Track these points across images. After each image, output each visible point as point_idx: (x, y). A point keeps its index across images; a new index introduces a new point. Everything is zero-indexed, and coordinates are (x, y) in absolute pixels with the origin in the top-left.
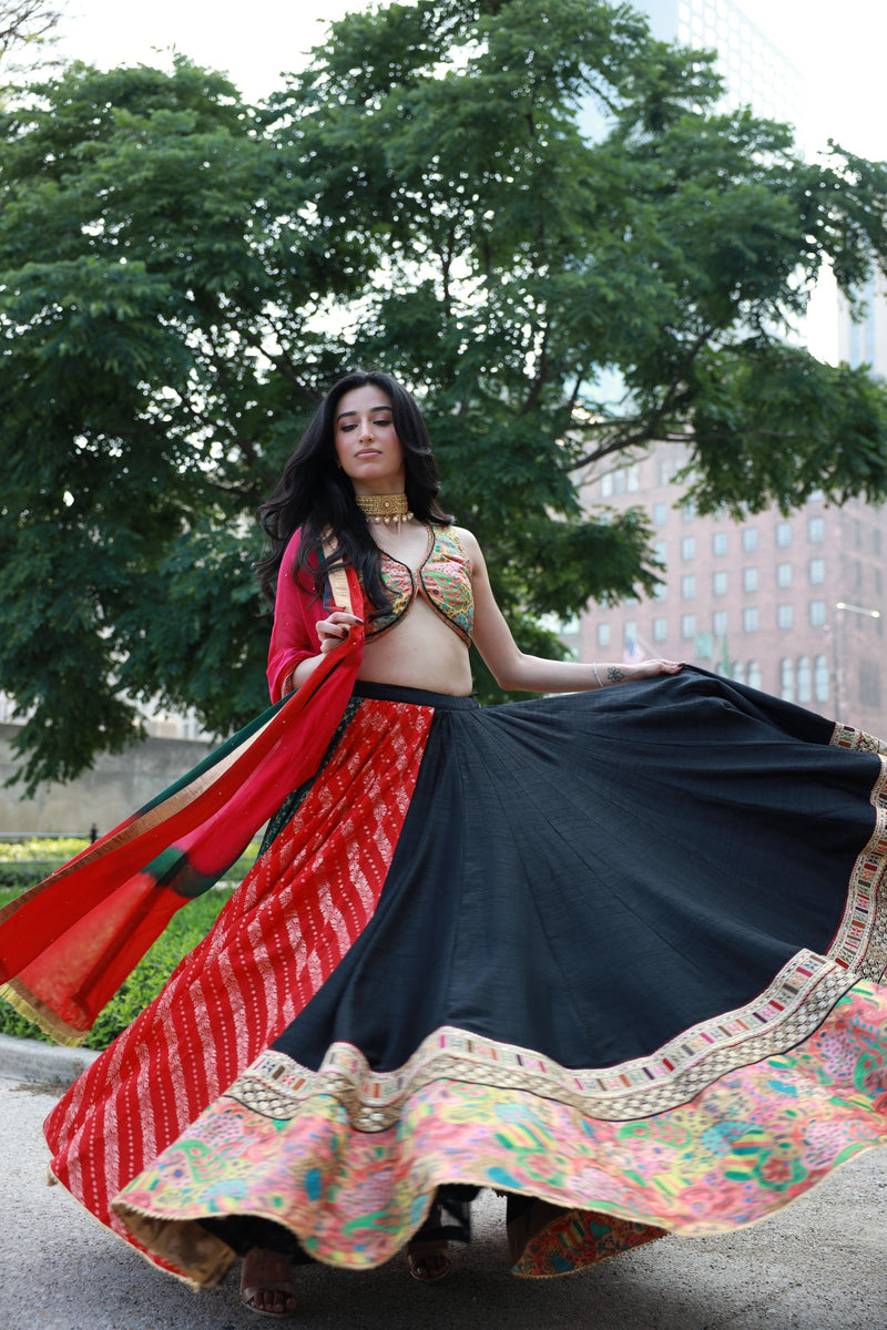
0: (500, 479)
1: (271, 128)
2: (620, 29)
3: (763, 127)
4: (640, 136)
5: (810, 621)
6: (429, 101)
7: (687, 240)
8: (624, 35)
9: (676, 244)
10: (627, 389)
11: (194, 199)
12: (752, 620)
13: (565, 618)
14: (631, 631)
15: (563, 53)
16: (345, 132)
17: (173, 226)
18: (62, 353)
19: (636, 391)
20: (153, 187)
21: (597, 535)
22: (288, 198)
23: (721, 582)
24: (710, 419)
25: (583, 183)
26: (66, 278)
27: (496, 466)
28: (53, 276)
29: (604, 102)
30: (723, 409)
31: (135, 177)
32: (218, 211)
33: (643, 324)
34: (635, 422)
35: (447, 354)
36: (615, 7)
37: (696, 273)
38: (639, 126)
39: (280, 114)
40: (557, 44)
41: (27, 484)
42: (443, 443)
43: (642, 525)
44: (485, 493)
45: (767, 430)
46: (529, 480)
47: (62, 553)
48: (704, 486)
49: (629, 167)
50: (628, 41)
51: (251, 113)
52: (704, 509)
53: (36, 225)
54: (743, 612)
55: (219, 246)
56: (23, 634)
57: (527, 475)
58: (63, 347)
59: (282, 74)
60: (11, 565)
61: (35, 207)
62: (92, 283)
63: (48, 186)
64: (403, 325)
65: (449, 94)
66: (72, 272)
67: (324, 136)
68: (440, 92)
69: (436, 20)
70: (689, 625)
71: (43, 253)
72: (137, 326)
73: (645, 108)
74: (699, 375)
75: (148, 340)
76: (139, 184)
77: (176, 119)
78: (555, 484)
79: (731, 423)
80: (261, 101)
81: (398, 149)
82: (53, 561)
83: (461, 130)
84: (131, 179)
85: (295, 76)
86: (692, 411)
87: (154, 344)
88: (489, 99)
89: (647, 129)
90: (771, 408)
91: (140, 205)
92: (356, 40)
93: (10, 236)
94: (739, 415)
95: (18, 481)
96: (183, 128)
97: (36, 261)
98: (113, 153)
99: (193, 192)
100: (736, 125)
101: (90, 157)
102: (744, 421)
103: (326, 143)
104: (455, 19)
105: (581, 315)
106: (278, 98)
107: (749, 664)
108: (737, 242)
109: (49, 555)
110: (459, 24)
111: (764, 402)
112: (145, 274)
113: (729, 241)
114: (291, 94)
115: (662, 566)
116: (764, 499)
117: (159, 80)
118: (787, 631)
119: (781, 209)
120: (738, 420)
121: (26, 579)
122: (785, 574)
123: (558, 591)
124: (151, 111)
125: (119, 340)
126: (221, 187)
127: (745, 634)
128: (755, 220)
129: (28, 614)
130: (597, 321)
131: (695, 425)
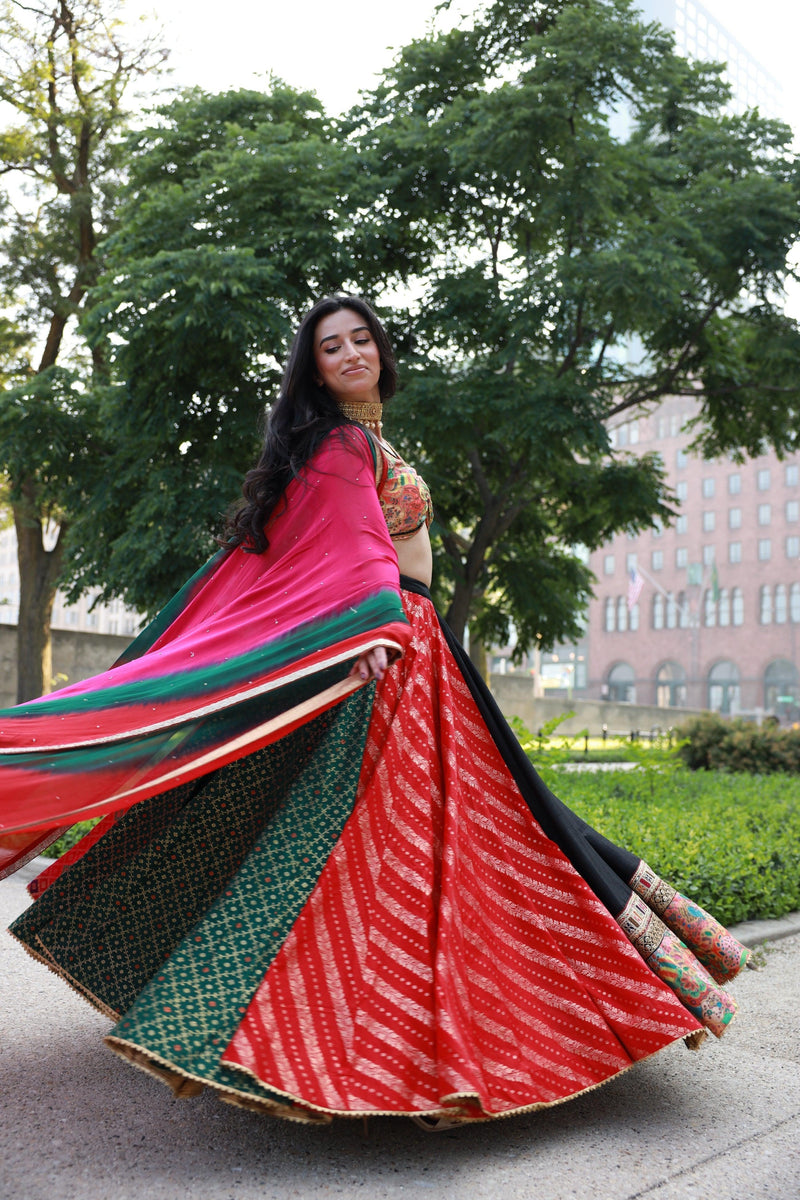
0: (546, 427)
1: (351, 136)
2: (650, 44)
3: (768, 127)
4: (657, 137)
5: (786, 554)
6: (488, 109)
7: (703, 223)
8: (653, 49)
9: (695, 226)
10: (645, 352)
11: (292, 196)
12: (736, 552)
13: (592, 546)
14: (633, 562)
15: (601, 66)
16: (414, 137)
17: (274, 218)
18: (187, 325)
19: (653, 353)
20: (257, 187)
21: (622, 475)
22: (368, 192)
23: (710, 520)
24: (718, 376)
25: (616, 176)
26: (190, 261)
27: (542, 415)
28: (180, 261)
29: (635, 106)
30: (729, 368)
31: (245, 178)
32: (311, 205)
33: (668, 294)
34: (653, 380)
35: (500, 321)
36: (646, 25)
37: (711, 250)
38: (657, 128)
39: (357, 125)
40: (597, 57)
41: (156, 434)
42: (498, 397)
43: (656, 468)
44: (533, 437)
45: (769, 385)
46: (569, 427)
47: (184, 491)
48: (709, 434)
49: (654, 162)
50: (656, 54)
51: (334, 124)
52: (709, 454)
53: (163, 220)
54: (729, 545)
55: (312, 234)
56: (154, 557)
57: (568, 422)
58: (188, 319)
59: (360, 92)
60: (143, 501)
61: (164, 205)
62: (212, 265)
63: (174, 188)
64: (463, 297)
65: (504, 102)
66: (194, 258)
67: (398, 141)
68: (497, 101)
69: (488, 42)
70: (682, 557)
71: (170, 243)
72: (246, 301)
73: (663, 113)
74: (709, 339)
75: (256, 313)
76: (246, 185)
77: (277, 130)
78: (591, 431)
79: (736, 380)
80: (343, 114)
81: (460, 150)
82: (177, 497)
83: (515, 132)
84: (241, 180)
85: (370, 93)
86: (701, 369)
87: (260, 316)
88: (539, 105)
89: (663, 131)
90: (775, 364)
91: (248, 202)
92: (422, 60)
93: (144, 230)
94: (744, 372)
95: (150, 430)
96: (282, 138)
97: (165, 250)
98: (225, 160)
99: (290, 190)
100: (745, 124)
101: (206, 164)
102: (748, 377)
103: (400, 146)
104: (505, 41)
105: (616, 286)
106: (356, 111)
107: (733, 590)
108: (747, 223)
109: (174, 493)
110: (508, 45)
111: (768, 360)
112: (254, 259)
113: (741, 222)
114: (367, 108)
115: (677, 502)
116: (761, 445)
117: (260, 99)
118: (766, 562)
119: (785, 195)
120: (742, 376)
121: (155, 513)
122: (765, 514)
123: (587, 524)
124: (256, 124)
125: (232, 313)
126: (314, 185)
127: (730, 565)
128: (762, 205)
129: (157, 542)
130: (629, 291)
131: (704, 381)
